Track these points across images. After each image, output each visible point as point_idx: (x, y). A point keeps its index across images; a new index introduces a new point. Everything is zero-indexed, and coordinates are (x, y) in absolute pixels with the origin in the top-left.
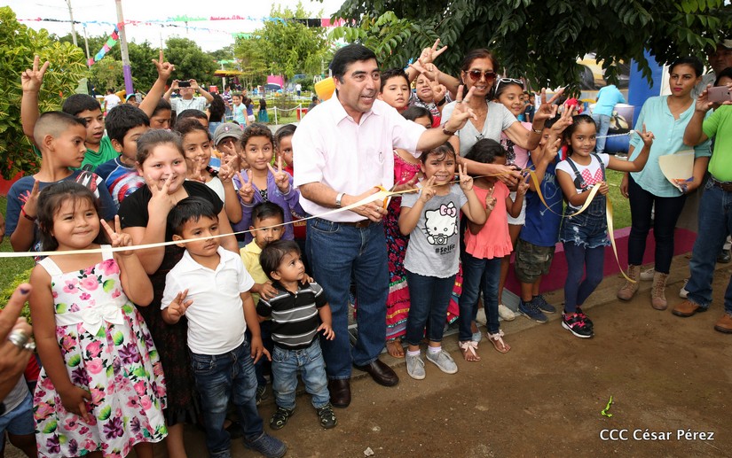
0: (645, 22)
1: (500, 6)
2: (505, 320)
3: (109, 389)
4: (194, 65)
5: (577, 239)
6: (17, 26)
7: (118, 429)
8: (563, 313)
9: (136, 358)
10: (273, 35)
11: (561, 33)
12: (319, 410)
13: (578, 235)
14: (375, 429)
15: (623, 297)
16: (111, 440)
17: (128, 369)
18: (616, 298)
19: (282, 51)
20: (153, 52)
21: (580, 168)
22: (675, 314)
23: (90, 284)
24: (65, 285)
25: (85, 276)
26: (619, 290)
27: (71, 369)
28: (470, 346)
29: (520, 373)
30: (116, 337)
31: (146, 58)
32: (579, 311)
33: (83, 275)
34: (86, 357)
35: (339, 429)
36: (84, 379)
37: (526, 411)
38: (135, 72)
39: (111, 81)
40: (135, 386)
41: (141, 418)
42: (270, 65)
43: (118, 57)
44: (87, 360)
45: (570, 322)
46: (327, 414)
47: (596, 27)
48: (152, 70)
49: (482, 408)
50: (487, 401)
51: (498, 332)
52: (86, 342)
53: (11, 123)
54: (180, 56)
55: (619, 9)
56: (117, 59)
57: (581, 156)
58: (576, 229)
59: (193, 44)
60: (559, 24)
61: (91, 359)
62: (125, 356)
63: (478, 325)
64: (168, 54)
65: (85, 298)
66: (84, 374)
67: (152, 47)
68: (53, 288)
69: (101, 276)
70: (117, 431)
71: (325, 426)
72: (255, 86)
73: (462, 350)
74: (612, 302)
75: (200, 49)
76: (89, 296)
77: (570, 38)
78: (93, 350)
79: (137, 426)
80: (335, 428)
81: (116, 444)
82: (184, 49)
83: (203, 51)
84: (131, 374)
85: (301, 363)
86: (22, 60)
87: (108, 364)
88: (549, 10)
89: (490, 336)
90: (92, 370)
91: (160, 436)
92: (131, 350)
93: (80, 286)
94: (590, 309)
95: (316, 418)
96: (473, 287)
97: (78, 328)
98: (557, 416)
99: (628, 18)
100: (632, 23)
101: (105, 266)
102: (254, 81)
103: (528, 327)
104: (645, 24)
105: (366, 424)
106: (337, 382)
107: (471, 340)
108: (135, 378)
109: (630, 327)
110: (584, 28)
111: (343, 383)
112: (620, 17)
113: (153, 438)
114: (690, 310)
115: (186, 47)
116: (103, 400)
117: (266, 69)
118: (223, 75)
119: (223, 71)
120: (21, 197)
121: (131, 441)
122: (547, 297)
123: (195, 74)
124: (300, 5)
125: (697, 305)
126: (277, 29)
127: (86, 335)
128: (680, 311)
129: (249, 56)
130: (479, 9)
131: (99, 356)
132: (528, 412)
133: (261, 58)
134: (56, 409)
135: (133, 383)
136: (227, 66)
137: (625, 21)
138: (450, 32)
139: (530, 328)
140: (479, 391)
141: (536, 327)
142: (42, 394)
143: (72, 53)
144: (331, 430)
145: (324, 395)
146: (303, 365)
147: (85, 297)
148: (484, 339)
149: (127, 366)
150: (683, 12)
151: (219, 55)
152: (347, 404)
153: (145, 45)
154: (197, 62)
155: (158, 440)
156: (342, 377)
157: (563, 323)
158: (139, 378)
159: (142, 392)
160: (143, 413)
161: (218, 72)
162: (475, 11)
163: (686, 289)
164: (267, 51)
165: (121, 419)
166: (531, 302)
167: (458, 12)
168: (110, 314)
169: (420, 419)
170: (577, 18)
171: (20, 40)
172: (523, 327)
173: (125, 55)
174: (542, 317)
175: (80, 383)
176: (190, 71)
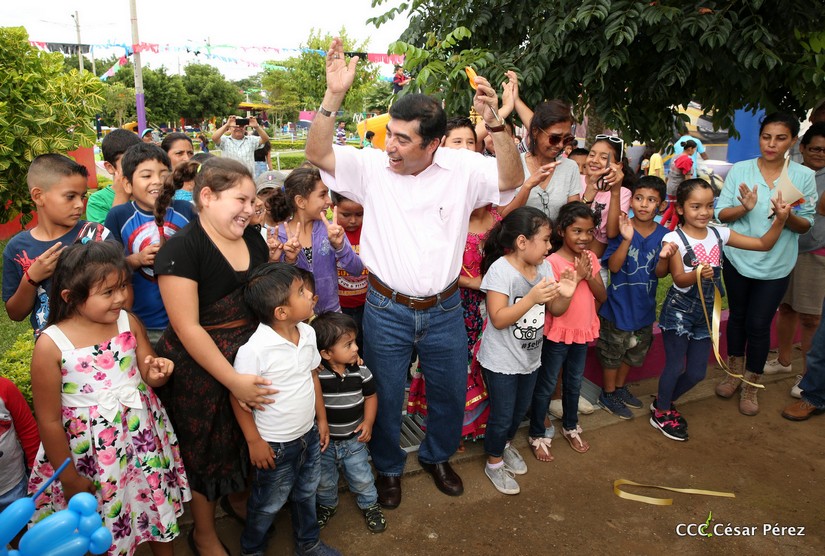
0: (771, 64)
1: (595, 41)
2: (583, 414)
3: (121, 482)
4: (216, 95)
5: (680, 327)
6: (27, 47)
7: (126, 527)
8: (652, 408)
9: (151, 446)
10: (311, 65)
11: (668, 75)
12: (366, 511)
13: (681, 323)
14: (431, 536)
15: (723, 394)
16: (119, 540)
17: (142, 458)
18: (714, 394)
19: (319, 83)
20: (170, 79)
21: (693, 242)
22: (785, 416)
23: (106, 361)
24: (78, 363)
25: (101, 352)
26: (718, 384)
27: (77, 457)
28: (542, 444)
29: (600, 478)
30: (131, 423)
31: (161, 85)
32: (672, 408)
33: (98, 351)
34: (97, 446)
35: (389, 535)
36: (90, 469)
37: (609, 524)
38: (148, 102)
39: (121, 111)
40: (148, 478)
41: (151, 514)
42: (305, 99)
43: (130, 84)
44: (99, 449)
45: (660, 420)
46: (376, 516)
47: (710, 69)
48: (167, 100)
49: (556, 517)
50: (563, 509)
51: (575, 428)
52: (100, 428)
53: (15, 159)
54: (200, 85)
55: (738, 50)
56: (128, 86)
57: (696, 227)
58: (679, 316)
59: (215, 72)
60: (664, 67)
61: (104, 448)
62: (139, 443)
63: (551, 418)
64: (187, 82)
65: (100, 379)
66: (91, 463)
67: (169, 74)
68: (63, 365)
69: (117, 353)
70: (125, 529)
71: (373, 530)
72: (285, 123)
73: (533, 448)
74: (710, 398)
75: (224, 78)
76: (104, 375)
77: (678, 81)
78: (107, 438)
79: (145, 523)
80: (385, 533)
81: (124, 544)
82: (205, 77)
83: (226, 80)
84: (144, 464)
85: (340, 456)
86: (31, 88)
87: (121, 454)
88: (654, 47)
89: (566, 432)
90: (105, 460)
91: (171, 535)
92: (147, 437)
93: (94, 364)
94: (684, 405)
95: (362, 520)
96: (550, 376)
97: (91, 413)
98: (646, 532)
99: (750, 61)
100: (756, 67)
101: (122, 340)
102: (284, 118)
103: (610, 423)
104: (772, 67)
105: (421, 530)
106: (386, 479)
107: (544, 437)
108: (148, 469)
109: (731, 429)
110: (694, 71)
111: (392, 480)
112: (739, 60)
113: (162, 537)
114: (804, 413)
115: (207, 74)
116: (114, 495)
117: (298, 103)
118: (249, 109)
119: (247, 103)
120: (17, 258)
121: (137, 539)
122: (632, 388)
123: (216, 106)
124: (344, 30)
125: (813, 406)
126: (315, 58)
127: (99, 420)
128: (791, 414)
129: (279, 87)
130: (567, 45)
131: (113, 444)
132: (611, 525)
133: (293, 90)
134: (53, 500)
135: (147, 474)
136: (254, 98)
137: (747, 65)
138: (535, 70)
139: (612, 425)
140: (553, 497)
141: (619, 423)
142: (38, 480)
143: (89, 83)
144: (380, 535)
145: (371, 493)
146: (342, 459)
147: (100, 377)
148: (559, 436)
149: (141, 455)
150: (811, 51)
151: (245, 84)
152: (395, 505)
153: (161, 70)
154: (219, 93)
155: (169, 540)
156: (392, 474)
157: (651, 420)
158: (152, 470)
159: (155, 485)
160: (154, 508)
161: (243, 104)
162: (563, 47)
163: (799, 387)
164: (303, 83)
165: (130, 515)
166: (613, 393)
167: (543, 46)
168: (128, 397)
169: (484, 527)
170: (686, 60)
171: (30, 65)
172: (604, 423)
173: (138, 82)
174: (628, 413)
175: (86, 473)
176: (210, 103)
